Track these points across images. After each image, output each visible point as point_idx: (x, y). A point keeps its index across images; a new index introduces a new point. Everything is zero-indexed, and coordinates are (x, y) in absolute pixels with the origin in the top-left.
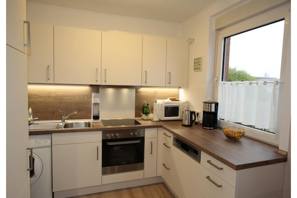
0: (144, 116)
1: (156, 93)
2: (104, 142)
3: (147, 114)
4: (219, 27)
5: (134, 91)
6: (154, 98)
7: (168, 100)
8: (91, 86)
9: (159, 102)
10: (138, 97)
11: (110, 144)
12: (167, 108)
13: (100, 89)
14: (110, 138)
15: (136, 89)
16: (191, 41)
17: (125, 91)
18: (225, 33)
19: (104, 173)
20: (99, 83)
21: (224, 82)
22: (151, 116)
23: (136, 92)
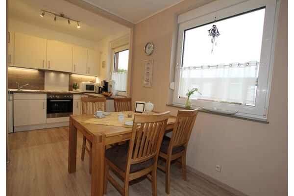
0: (74, 90)
1: (82, 78)
2: (48, 100)
3: (76, 88)
4: (113, 47)
5: (68, 76)
6: (81, 80)
7: (89, 82)
8: (39, 70)
9: (83, 83)
10: (71, 80)
11: (52, 101)
12: (87, 86)
13: (45, 73)
14: (52, 98)
15: (70, 75)
16: (101, 53)
17: (62, 75)
18: (116, 51)
19: (48, 117)
20: (45, 68)
21: (115, 73)
22: (78, 90)
23: (70, 77)
